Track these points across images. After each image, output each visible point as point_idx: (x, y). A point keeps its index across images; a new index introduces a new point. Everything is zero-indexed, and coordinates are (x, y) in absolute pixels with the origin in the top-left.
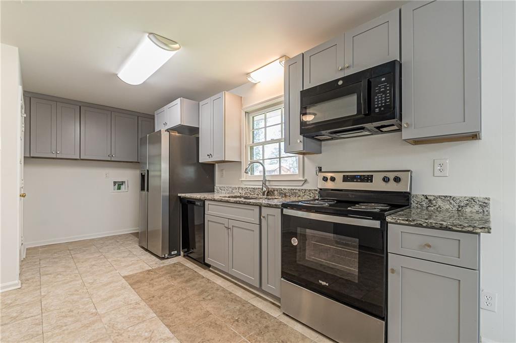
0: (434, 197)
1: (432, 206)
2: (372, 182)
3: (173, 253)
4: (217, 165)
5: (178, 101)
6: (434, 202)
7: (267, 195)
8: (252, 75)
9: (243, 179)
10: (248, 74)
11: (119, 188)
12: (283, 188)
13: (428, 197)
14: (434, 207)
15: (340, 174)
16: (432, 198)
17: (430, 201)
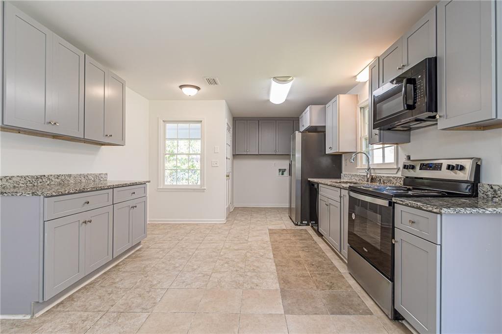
0: (498, 187)
1: (497, 196)
2: (440, 170)
3: (304, 222)
4: (343, 155)
5: (308, 108)
6: (499, 192)
7: (371, 182)
8: (358, 77)
9: (358, 168)
10: (355, 77)
11: (283, 174)
12: (382, 175)
13: (493, 187)
14: (499, 198)
15: (418, 162)
16: (496, 188)
17: (495, 191)
